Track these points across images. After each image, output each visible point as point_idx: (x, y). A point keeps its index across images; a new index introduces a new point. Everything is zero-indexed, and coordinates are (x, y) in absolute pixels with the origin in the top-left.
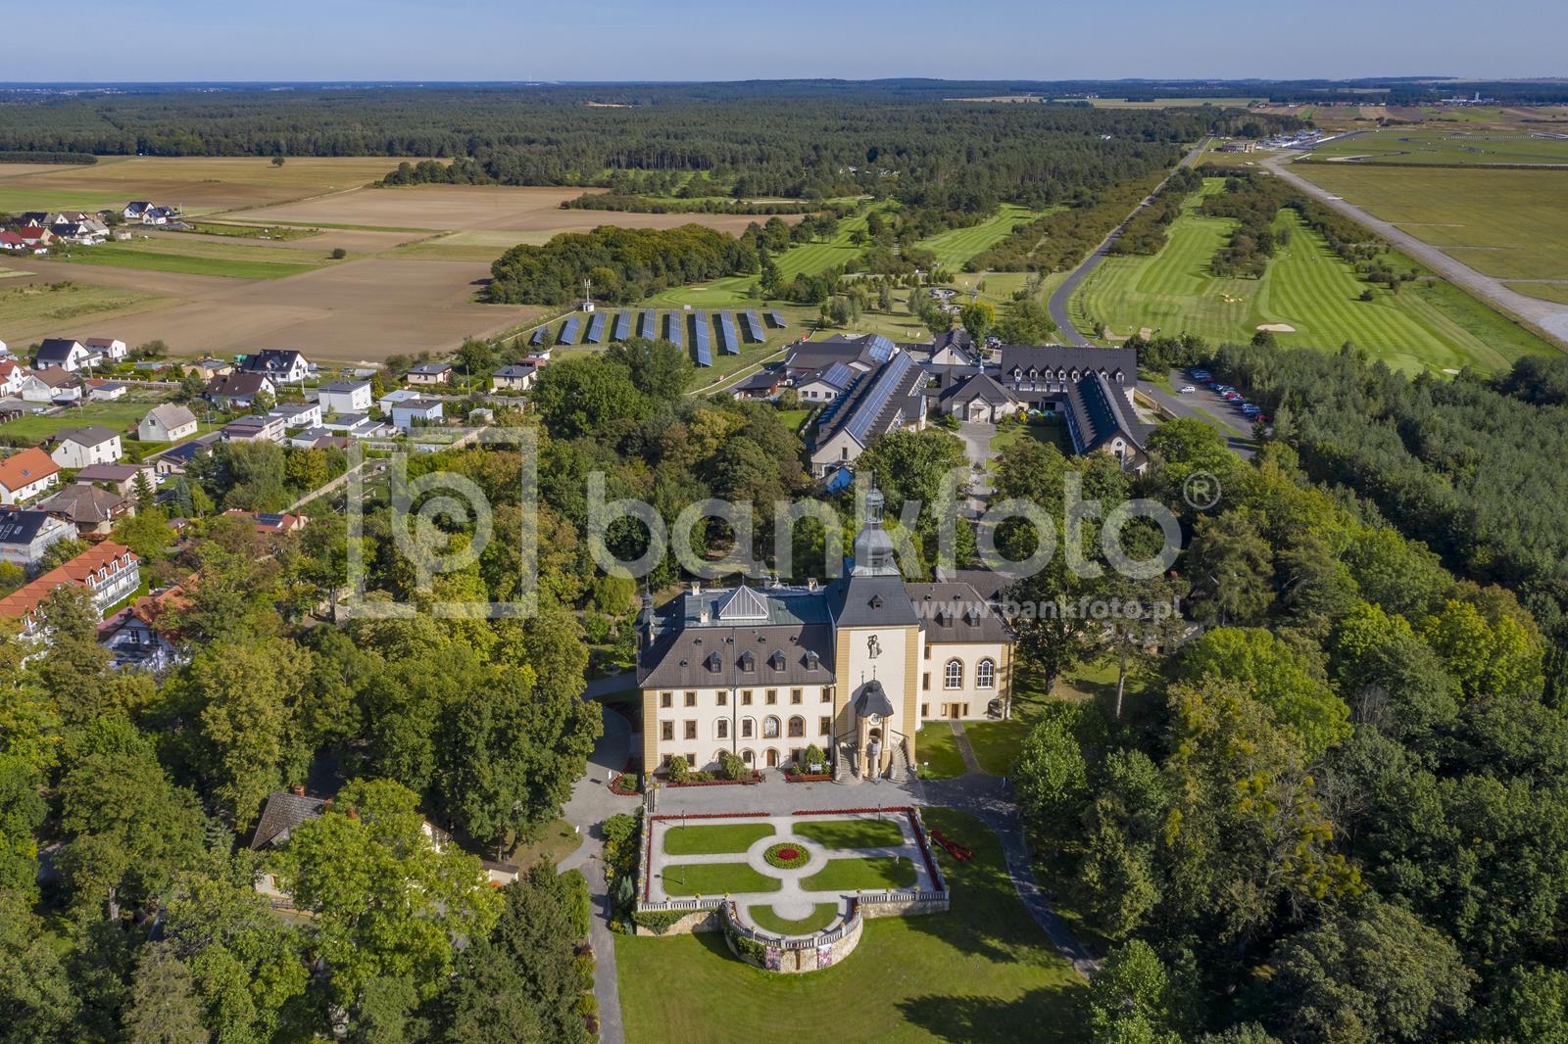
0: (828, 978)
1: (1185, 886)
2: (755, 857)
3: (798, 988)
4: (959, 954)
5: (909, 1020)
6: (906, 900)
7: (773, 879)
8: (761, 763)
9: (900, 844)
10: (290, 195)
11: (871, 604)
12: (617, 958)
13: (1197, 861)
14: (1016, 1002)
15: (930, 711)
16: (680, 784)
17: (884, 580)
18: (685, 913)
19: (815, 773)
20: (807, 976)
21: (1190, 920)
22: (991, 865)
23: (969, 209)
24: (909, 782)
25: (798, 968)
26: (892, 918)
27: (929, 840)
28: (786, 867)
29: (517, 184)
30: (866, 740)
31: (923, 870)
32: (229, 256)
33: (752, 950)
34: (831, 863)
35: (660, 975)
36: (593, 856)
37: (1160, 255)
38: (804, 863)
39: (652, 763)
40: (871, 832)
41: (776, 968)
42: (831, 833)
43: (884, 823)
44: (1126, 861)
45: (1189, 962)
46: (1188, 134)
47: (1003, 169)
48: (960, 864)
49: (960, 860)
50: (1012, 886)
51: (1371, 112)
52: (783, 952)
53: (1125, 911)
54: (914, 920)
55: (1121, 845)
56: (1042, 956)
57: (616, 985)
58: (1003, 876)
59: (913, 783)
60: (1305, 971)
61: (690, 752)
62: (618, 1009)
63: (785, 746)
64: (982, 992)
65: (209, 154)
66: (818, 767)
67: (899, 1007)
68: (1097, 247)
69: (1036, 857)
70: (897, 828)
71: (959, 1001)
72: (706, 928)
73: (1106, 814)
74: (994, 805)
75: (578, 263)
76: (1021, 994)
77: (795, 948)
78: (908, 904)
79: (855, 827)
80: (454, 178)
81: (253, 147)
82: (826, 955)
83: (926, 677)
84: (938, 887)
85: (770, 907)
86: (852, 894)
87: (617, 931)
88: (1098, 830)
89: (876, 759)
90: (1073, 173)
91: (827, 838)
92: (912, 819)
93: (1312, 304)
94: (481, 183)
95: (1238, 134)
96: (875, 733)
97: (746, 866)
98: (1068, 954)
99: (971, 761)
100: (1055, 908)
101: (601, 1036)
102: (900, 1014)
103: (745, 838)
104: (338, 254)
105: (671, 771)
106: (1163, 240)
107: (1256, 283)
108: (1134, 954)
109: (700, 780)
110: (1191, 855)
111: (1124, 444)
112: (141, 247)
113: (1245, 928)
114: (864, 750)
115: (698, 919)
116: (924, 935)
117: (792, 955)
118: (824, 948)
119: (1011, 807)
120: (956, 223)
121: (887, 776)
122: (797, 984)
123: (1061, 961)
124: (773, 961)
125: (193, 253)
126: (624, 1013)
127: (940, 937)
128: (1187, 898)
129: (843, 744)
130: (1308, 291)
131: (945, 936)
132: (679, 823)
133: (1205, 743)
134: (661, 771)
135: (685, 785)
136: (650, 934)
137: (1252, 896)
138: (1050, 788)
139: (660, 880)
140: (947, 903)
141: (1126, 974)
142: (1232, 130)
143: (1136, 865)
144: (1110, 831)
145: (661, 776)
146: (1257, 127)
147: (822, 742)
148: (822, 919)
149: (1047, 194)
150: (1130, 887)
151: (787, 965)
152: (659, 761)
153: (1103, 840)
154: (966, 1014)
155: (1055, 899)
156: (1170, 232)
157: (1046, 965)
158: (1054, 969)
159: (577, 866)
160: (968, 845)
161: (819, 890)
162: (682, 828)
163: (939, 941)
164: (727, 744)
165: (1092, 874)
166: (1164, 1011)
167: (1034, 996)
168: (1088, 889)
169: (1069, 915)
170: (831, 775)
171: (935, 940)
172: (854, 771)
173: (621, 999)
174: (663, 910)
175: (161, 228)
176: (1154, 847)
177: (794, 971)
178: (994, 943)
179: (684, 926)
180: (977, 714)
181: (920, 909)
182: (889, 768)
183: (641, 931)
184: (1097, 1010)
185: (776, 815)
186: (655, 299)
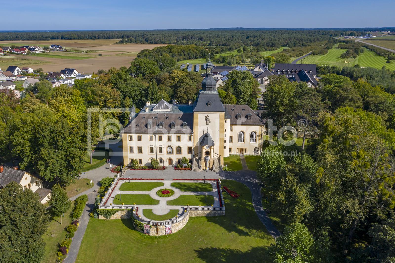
0: (169, 238)
1: (325, 204)
2: (153, 194)
3: (155, 241)
4: (226, 232)
5: (199, 257)
6: (208, 210)
7: (156, 200)
8: (166, 164)
9: (210, 191)
10: (94, 46)
11: (207, 104)
12: (88, 227)
13: (330, 192)
14: (247, 252)
15: (233, 150)
16: (135, 169)
17: (212, 95)
18: (117, 211)
19: (185, 167)
20: (160, 237)
21: (327, 221)
22: (246, 199)
23: (272, 46)
24: (220, 172)
25: (157, 234)
26: (202, 217)
27: (221, 189)
28: (163, 197)
29: (153, 43)
30: (204, 155)
31: (217, 200)
32: (72, 56)
33: (139, 225)
34: (181, 196)
35: (102, 234)
36: (95, 191)
37: (325, 55)
38: (171, 196)
39: (127, 162)
40: (200, 186)
41: (148, 233)
42: (185, 186)
43: (207, 184)
44: (297, 190)
45: (325, 237)
46: (335, 35)
47: (282, 39)
48: (233, 198)
49: (234, 197)
50: (253, 207)
51: (386, 33)
52: (151, 227)
53: (296, 213)
54: (210, 218)
55: (295, 184)
56: (261, 234)
57: (83, 236)
58: (250, 203)
59: (221, 172)
60: (389, 238)
61: (140, 158)
62: (79, 246)
63: (175, 157)
64: (233, 247)
65: (79, 39)
66: (185, 165)
67: (196, 251)
68: (307, 54)
69: (265, 198)
70: (211, 186)
71: (223, 250)
72: (126, 217)
73: (289, 171)
74: (251, 180)
75: (160, 53)
76: (250, 249)
77: (156, 226)
78: (208, 212)
79: (195, 184)
80: (137, 42)
81: (89, 37)
82: (169, 229)
83: (231, 137)
84: (221, 205)
85: (152, 210)
86: (186, 207)
87: (92, 217)
88: (285, 178)
89: (208, 163)
90: (302, 40)
91: (182, 187)
92: (218, 183)
93: (371, 64)
94: (143, 43)
95: (349, 35)
96: (208, 153)
97: (148, 196)
98: (273, 234)
99: (245, 166)
100: (270, 216)
101: (67, 256)
102: (196, 254)
103: (151, 187)
104: (100, 55)
105: (132, 166)
106: (327, 52)
107: (354, 60)
108: (297, 229)
109: (143, 168)
110: (328, 188)
111: (311, 85)
112: (50, 54)
113: (353, 222)
114: (203, 159)
115: (123, 213)
116: (213, 224)
117: (154, 228)
118: (168, 226)
119: (257, 181)
120: (268, 49)
121: (211, 169)
122: (155, 240)
123: (269, 237)
124: (147, 230)
125: (64, 55)
126: (81, 247)
127: (219, 225)
128: (325, 209)
129: (197, 158)
130: (370, 61)
131: (221, 224)
132: (128, 181)
133: (335, 139)
134: (129, 165)
135: (137, 169)
136: (104, 218)
137: (357, 207)
138: (270, 169)
139: (113, 199)
140: (224, 212)
141: (293, 238)
142: (347, 34)
143: (302, 193)
144: (290, 178)
145: (129, 167)
146: (354, 33)
147: (189, 157)
148: (172, 215)
149: (294, 44)
150: (298, 202)
151: (152, 232)
152: (129, 161)
153: (287, 182)
154: (224, 256)
155: (270, 213)
156: (329, 51)
157: (263, 238)
158: (266, 240)
159: (87, 194)
160: (238, 192)
161: (174, 205)
162: (129, 182)
163: (219, 226)
164: (153, 156)
165: (282, 196)
166: (312, 257)
167: (255, 250)
168: (280, 204)
169: (275, 219)
170: (191, 169)
171: (218, 226)
172: (199, 167)
173: (82, 242)
174: (109, 209)
175: (58, 50)
176: (310, 186)
177: (155, 235)
178: (242, 228)
179: (117, 216)
180: (250, 153)
181: (213, 214)
182: (212, 167)
183: (101, 217)
184: (278, 255)
185: (166, 180)
186: (180, 62)
